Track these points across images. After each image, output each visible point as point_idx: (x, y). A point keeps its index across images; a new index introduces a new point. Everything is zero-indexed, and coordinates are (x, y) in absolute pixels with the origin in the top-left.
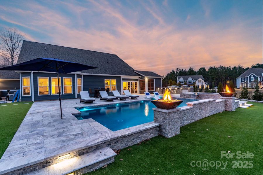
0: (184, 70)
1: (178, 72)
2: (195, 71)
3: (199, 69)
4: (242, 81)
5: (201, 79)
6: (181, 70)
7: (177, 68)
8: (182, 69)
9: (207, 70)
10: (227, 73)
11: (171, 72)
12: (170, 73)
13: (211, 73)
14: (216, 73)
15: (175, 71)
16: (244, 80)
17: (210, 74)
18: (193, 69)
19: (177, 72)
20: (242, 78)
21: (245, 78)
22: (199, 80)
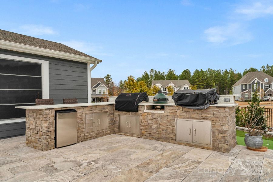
0: (161, 72)
1: (154, 75)
2: (176, 75)
3: (182, 72)
4: (243, 90)
5: (188, 86)
6: (157, 72)
7: (152, 70)
8: (159, 72)
9: (192, 74)
10: (217, 78)
11: (143, 75)
12: (141, 77)
13: (197, 78)
14: (204, 78)
15: (149, 74)
16: (245, 89)
17: (197, 80)
18: (173, 71)
19: (152, 76)
20: (242, 85)
21: (246, 85)
22: (184, 86)
